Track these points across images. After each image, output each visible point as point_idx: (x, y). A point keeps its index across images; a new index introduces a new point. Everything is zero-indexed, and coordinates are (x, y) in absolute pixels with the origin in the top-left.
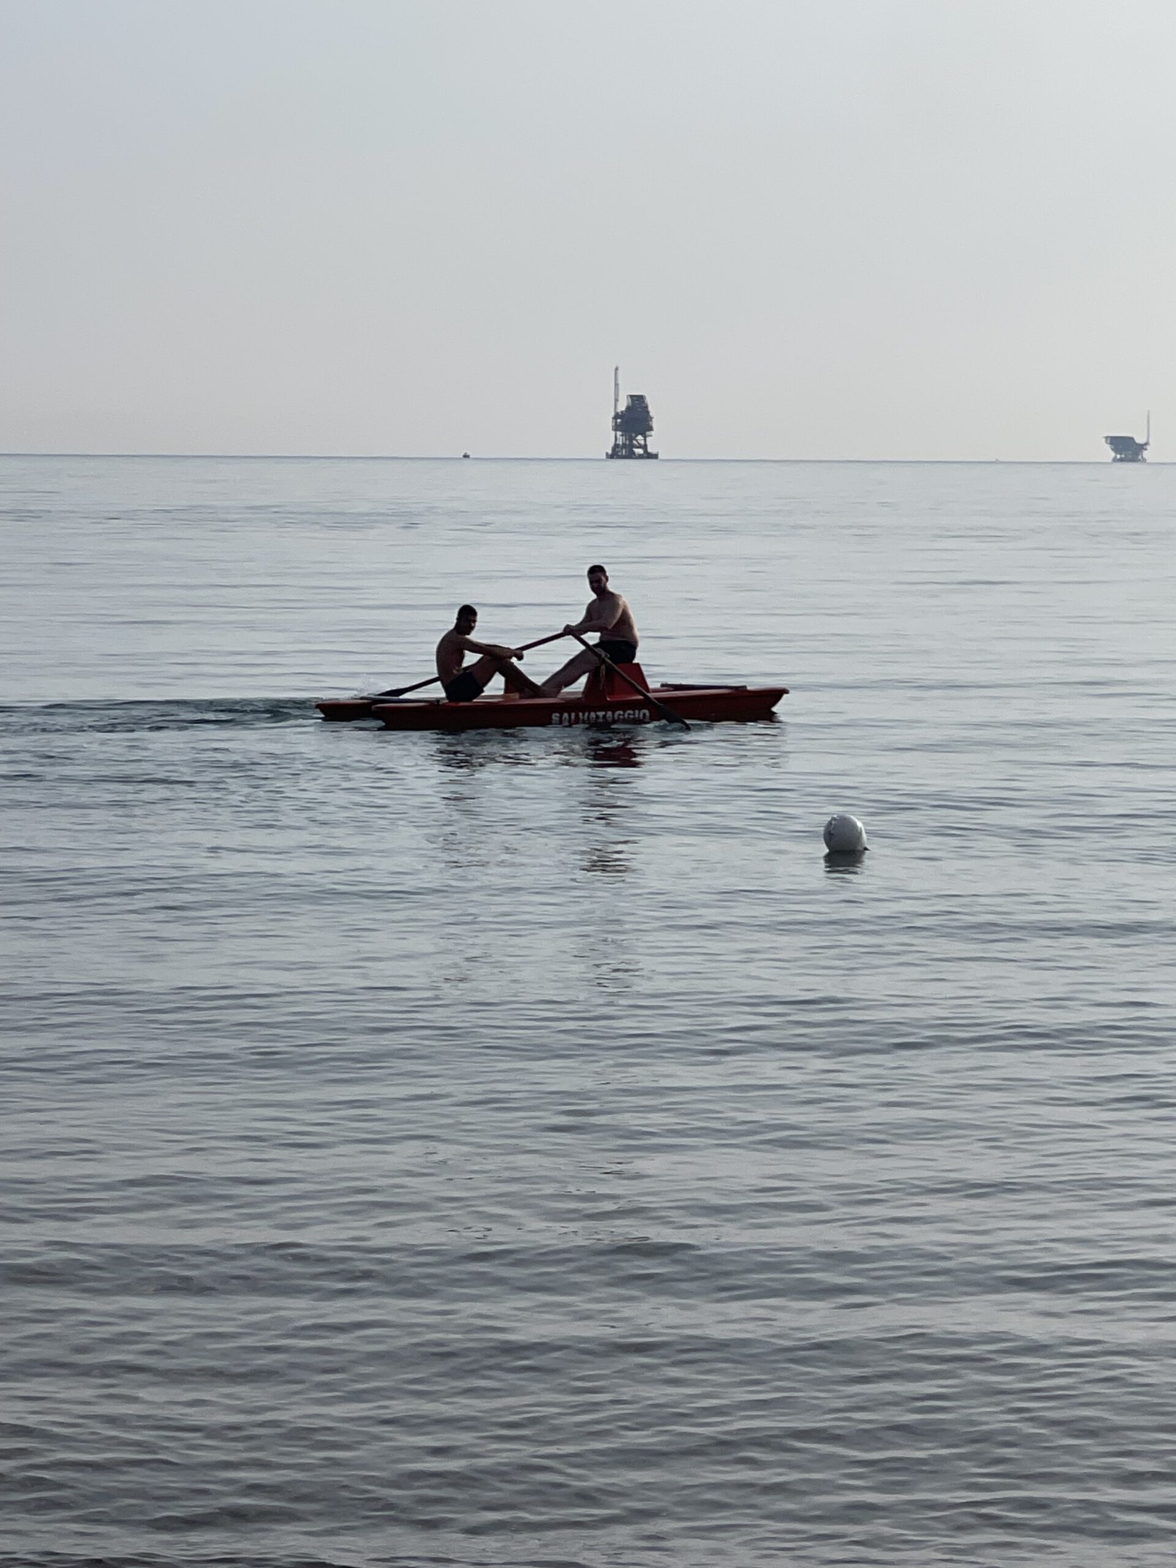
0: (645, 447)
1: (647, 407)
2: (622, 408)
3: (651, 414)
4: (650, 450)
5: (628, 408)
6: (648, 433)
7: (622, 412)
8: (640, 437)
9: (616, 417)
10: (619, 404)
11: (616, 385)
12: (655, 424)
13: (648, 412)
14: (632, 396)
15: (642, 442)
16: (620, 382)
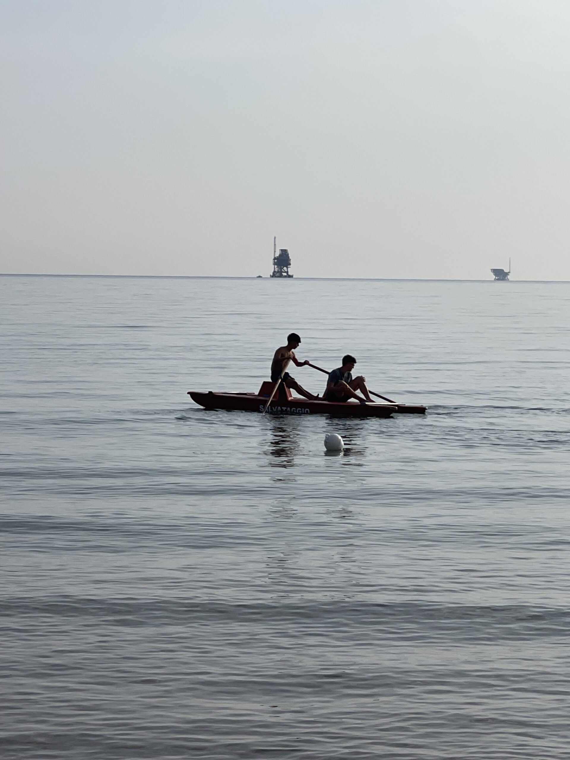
0: (287, 272)
1: (288, 255)
2: (277, 255)
4: (289, 274)
5: (280, 255)
6: (288, 266)
7: (277, 257)
8: (285, 268)
9: (275, 259)
10: (276, 253)
11: (275, 245)
12: (291, 262)
13: (289, 257)
14: (282, 250)
15: (286, 270)
16: (276, 243)
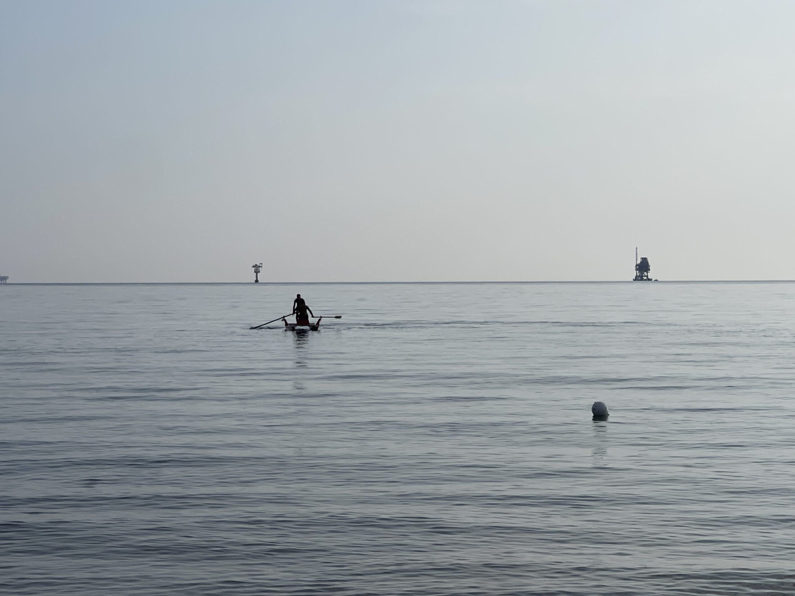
0: (647, 276)
1: (648, 262)
2: (639, 262)
3: (650, 264)
4: (649, 277)
5: (641, 262)
6: (648, 271)
7: (639, 264)
8: (645, 273)
9: (637, 265)
10: (638, 261)
11: (637, 254)
12: (651, 268)
13: (648, 264)
14: (642, 258)
15: (646, 275)
16: (638, 252)
